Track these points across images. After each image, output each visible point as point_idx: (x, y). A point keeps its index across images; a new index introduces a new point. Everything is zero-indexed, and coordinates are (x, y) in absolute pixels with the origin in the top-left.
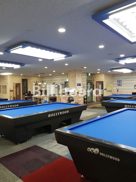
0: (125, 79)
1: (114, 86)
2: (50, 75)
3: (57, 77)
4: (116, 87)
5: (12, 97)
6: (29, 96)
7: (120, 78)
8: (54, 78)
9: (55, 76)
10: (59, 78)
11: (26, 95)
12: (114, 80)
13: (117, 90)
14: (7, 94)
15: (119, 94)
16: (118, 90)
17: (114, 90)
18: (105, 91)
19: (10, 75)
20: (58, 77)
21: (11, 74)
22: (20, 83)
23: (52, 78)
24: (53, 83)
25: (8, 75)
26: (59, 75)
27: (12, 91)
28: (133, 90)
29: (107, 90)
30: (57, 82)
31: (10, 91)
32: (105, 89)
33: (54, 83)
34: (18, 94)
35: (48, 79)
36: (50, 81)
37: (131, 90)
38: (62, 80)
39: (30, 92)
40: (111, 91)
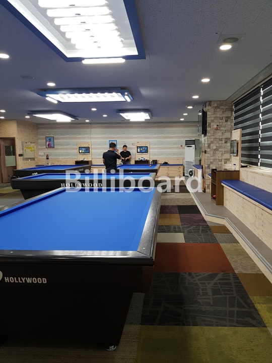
0: (61, 134)
1: (40, 149)
4: (45, 151)
7: (51, 133)
12: (39, 137)
13: (45, 157)
15: (50, 164)
16: (47, 156)
17: (40, 158)
18: (19, 159)
28: (76, 157)
29: (26, 156)
32: (20, 155)
37: (73, 157)
40: (33, 159)
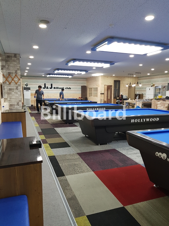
2: (149, 74)
3: (158, 76)
5: (103, 100)
6: (120, 100)
8: (153, 78)
9: (156, 75)
10: (161, 79)
11: (117, 99)
14: (97, 97)
19: (101, 76)
20: (159, 78)
21: (102, 74)
22: (112, 86)
23: (151, 78)
24: (152, 85)
25: (99, 76)
26: (161, 75)
27: (103, 94)
30: (157, 84)
31: (101, 94)
33: (154, 85)
34: (109, 98)
35: (145, 80)
36: (148, 82)
38: (164, 81)
39: (122, 96)
